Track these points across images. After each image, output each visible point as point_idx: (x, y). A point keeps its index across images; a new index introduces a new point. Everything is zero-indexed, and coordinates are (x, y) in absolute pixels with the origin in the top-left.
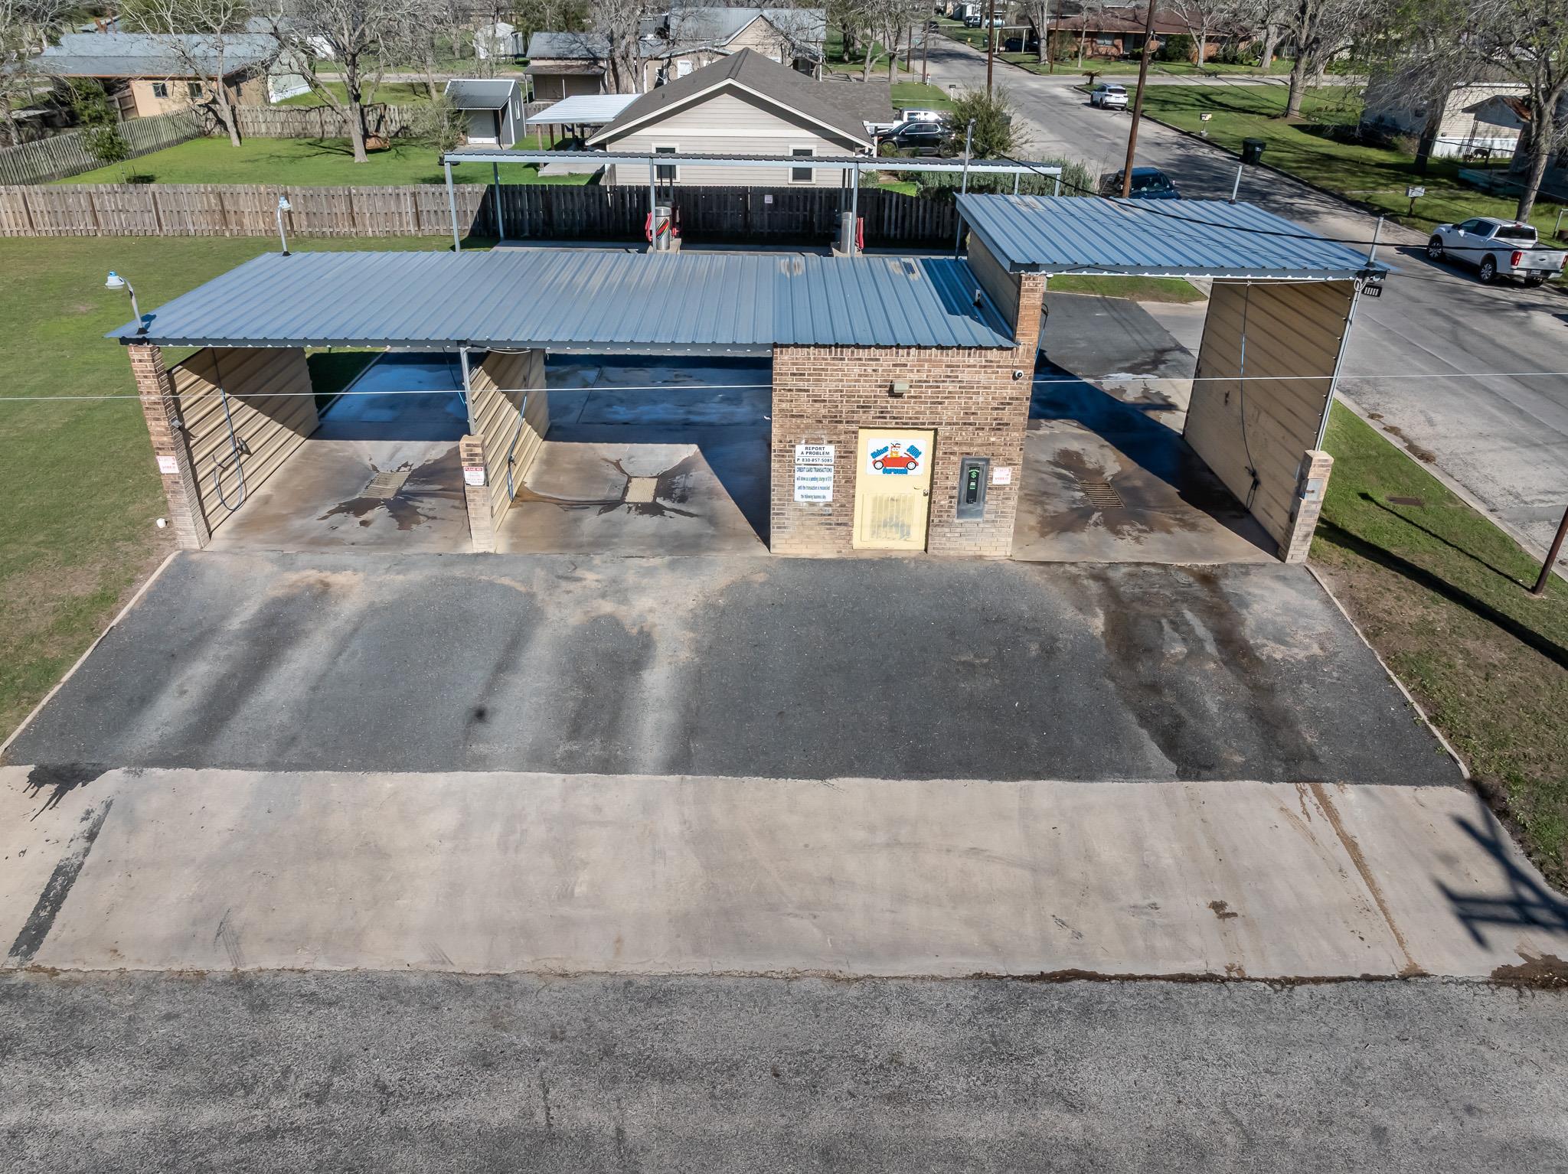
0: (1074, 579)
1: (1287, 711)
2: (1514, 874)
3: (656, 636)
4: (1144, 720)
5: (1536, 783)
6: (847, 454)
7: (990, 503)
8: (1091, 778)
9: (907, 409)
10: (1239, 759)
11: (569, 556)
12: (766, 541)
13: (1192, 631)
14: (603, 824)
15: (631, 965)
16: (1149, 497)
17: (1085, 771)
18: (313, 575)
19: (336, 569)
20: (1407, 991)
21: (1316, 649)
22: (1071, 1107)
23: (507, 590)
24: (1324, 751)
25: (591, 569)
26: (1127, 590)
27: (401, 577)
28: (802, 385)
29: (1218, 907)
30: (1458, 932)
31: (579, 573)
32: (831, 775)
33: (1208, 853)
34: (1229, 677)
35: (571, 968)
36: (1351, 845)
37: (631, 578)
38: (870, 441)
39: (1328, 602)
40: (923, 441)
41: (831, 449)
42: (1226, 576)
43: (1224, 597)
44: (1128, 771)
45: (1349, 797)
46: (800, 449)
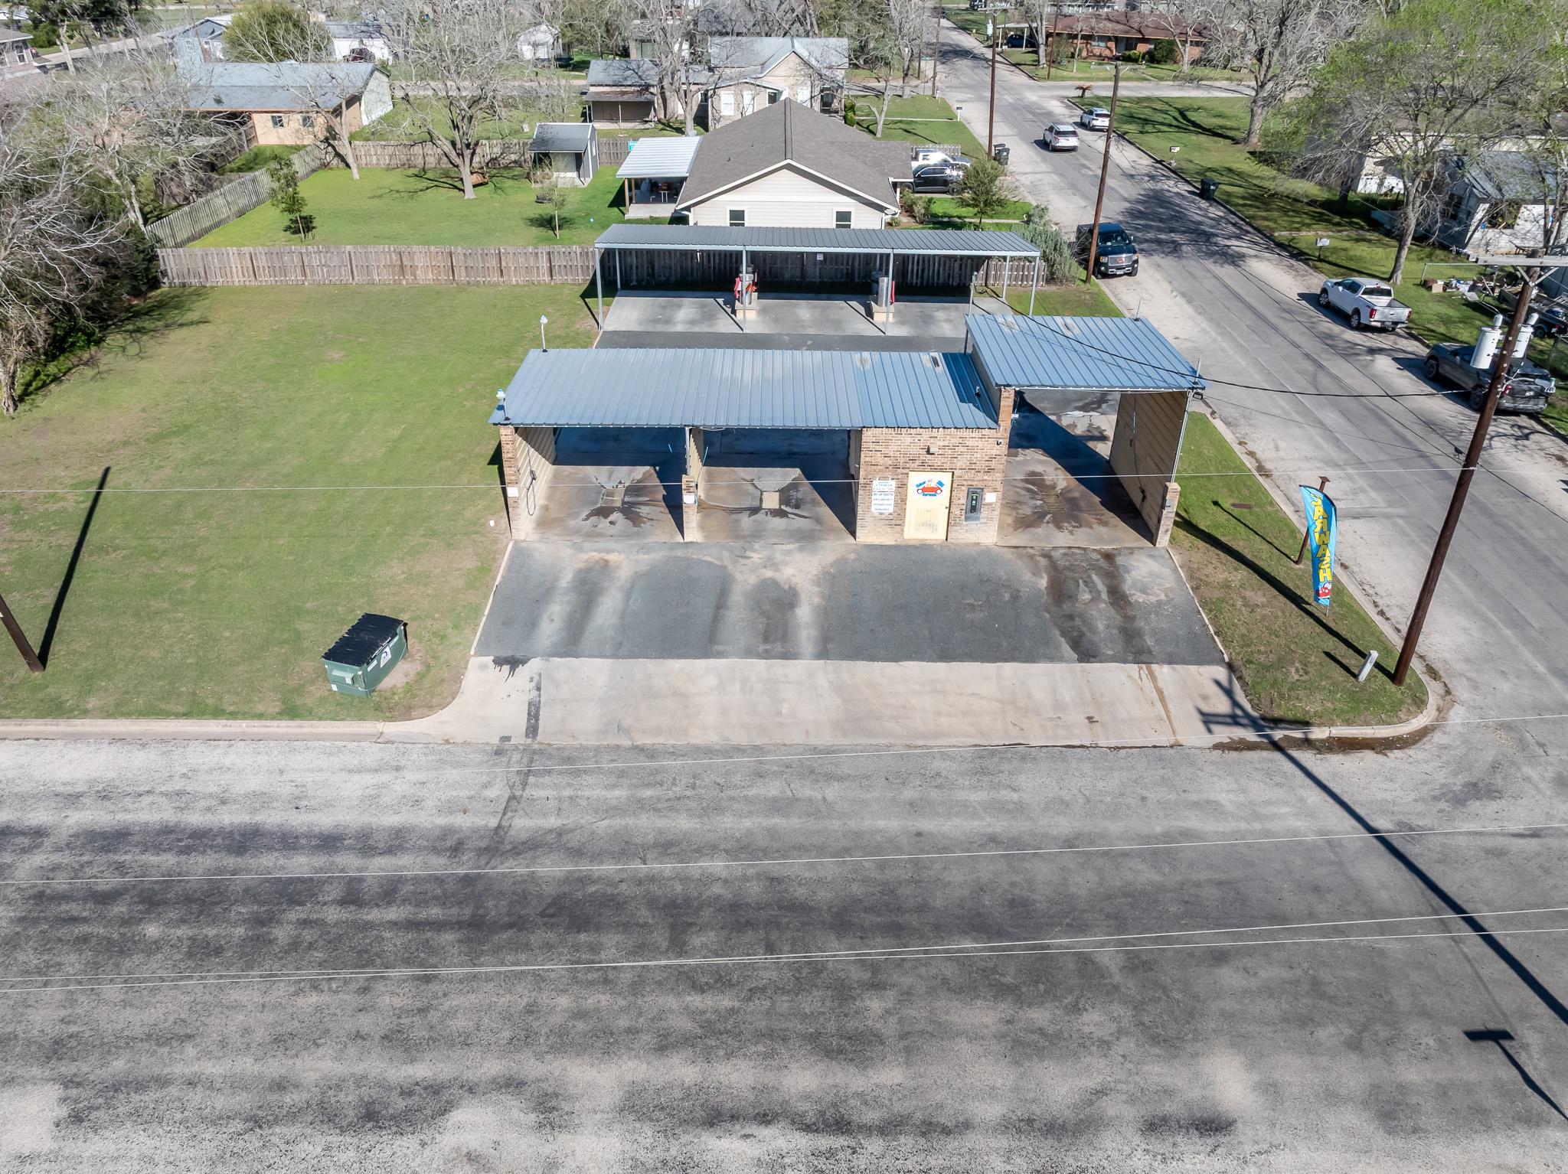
0: (1031, 557)
1: (1140, 629)
2: (1235, 704)
3: (799, 590)
4: (1063, 633)
5: (1259, 664)
6: (902, 486)
7: (984, 513)
8: (1033, 662)
9: (937, 461)
10: (1110, 653)
11: (739, 544)
12: (853, 533)
13: (1095, 586)
14: (789, 682)
15: (814, 741)
16: (1082, 504)
17: (1031, 658)
18: (596, 556)
19: (609, 551)
20: (1171, 751)
21: (1163, 597)
22: (1014, 790)
23: (710, 564)
24: (1156, 649)
25: (755, 551)
26: (1061, 563)
27: (646, 556)
28: (878, 448)
29: (1090, 719)
30: (1201, 727)
31: (748, 554)
32: (900, 660)
33: (1088, 695)
34: (1112, 611)
35: (787, 742)
36: (1160, 692)
37: (778, 557)
38: (915, 478)
39: (1175, 570)
40: (946, 478)
41: (894, 483)
42: (1120, 555)
43: (1117, 567)
44: (1051, 659)
45: (1163, 671)
46: (876, 483)
